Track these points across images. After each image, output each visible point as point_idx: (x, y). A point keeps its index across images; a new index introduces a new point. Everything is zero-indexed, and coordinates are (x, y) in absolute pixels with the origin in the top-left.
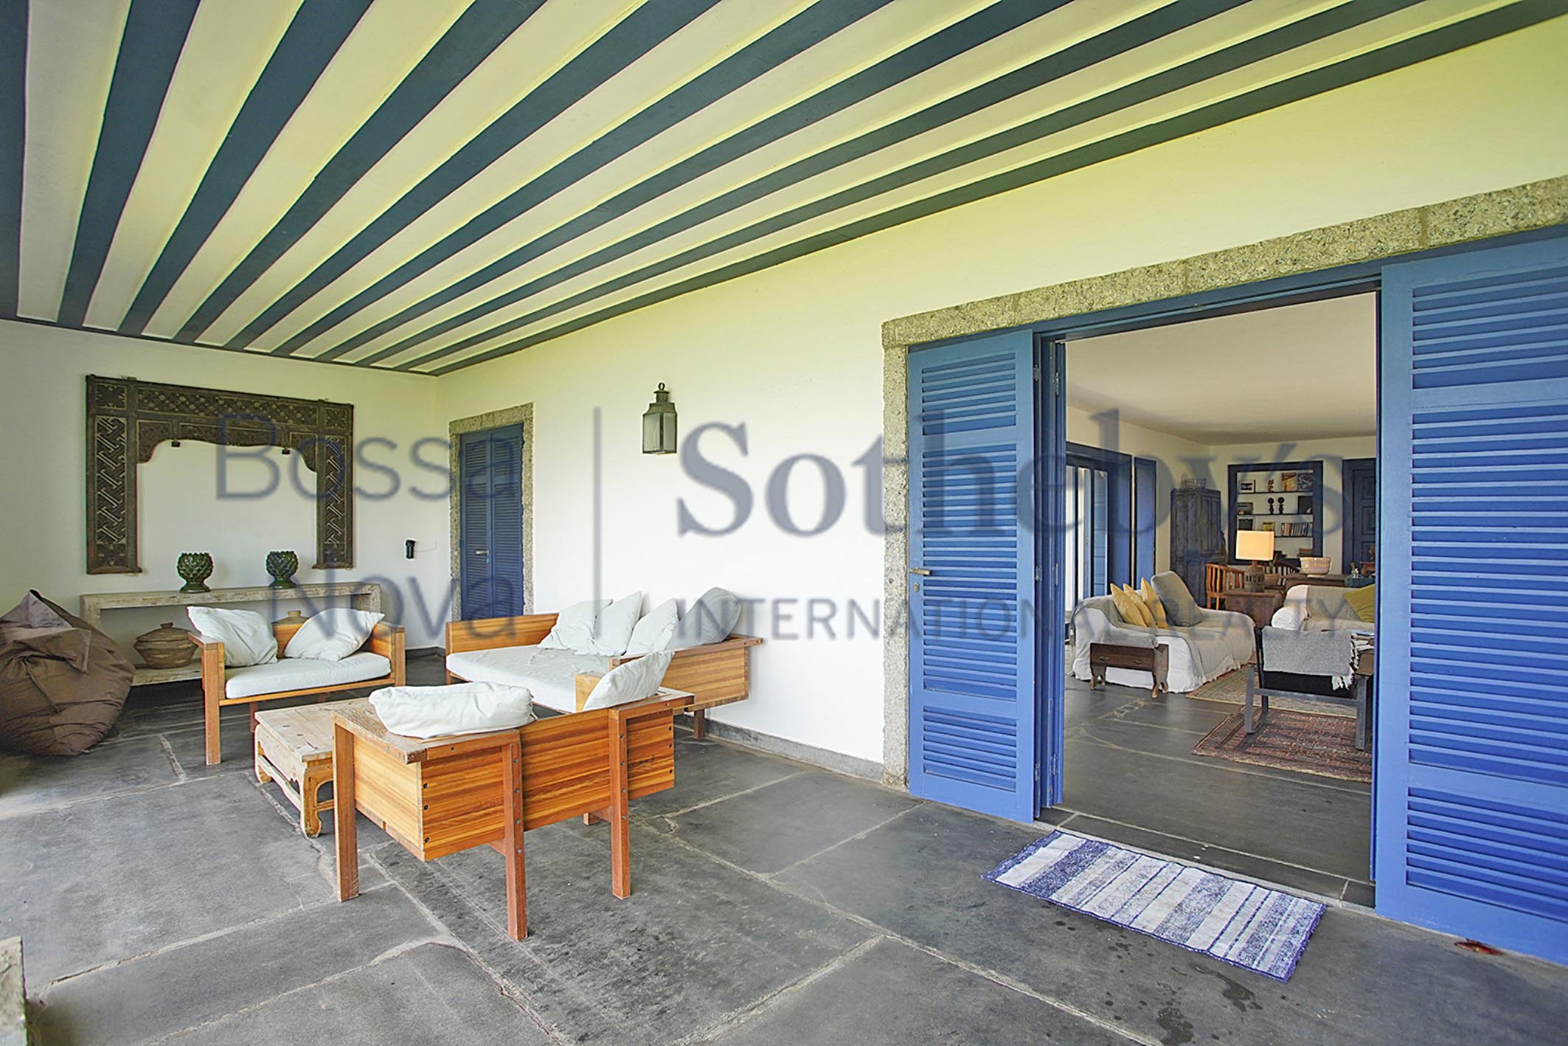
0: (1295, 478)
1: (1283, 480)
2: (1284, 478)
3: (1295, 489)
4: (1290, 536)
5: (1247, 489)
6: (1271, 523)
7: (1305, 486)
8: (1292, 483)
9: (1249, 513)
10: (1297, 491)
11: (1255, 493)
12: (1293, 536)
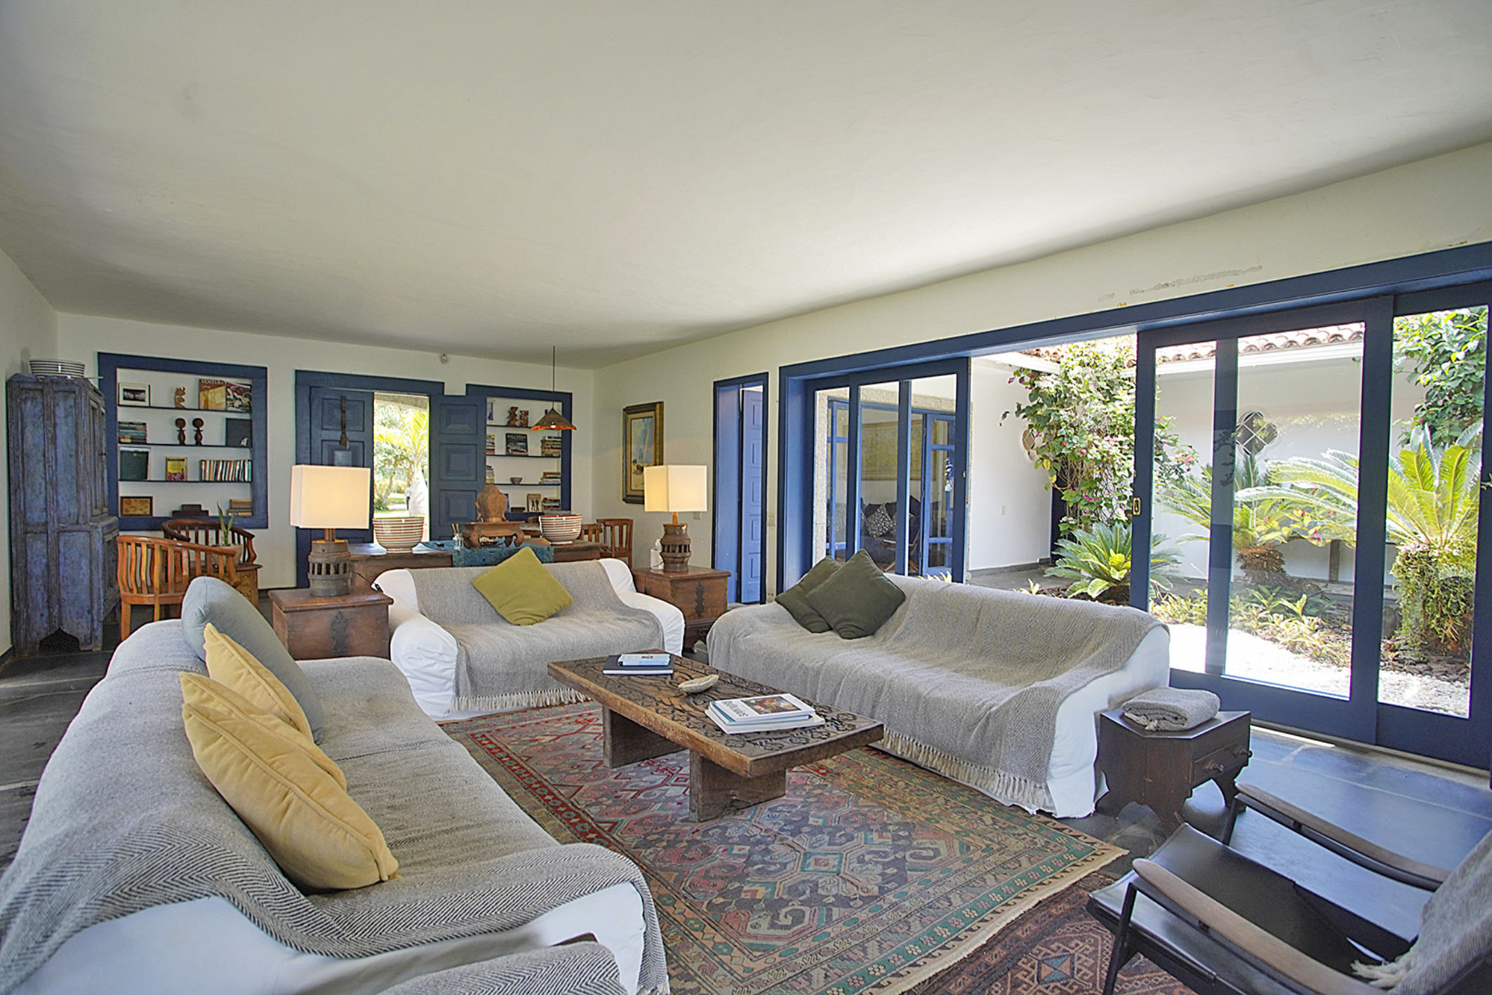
0: (223, 388)
1: (201, 390)
2: (203, 387)
3: (223, 407)
4: (216, 481)
5: (135, 399)
6: (183, 460)
7: (237, 403)
8: (218, 397)
9: (142, 441)
10: (226, 411)
11: (150, 407)
12: (221, 481)
